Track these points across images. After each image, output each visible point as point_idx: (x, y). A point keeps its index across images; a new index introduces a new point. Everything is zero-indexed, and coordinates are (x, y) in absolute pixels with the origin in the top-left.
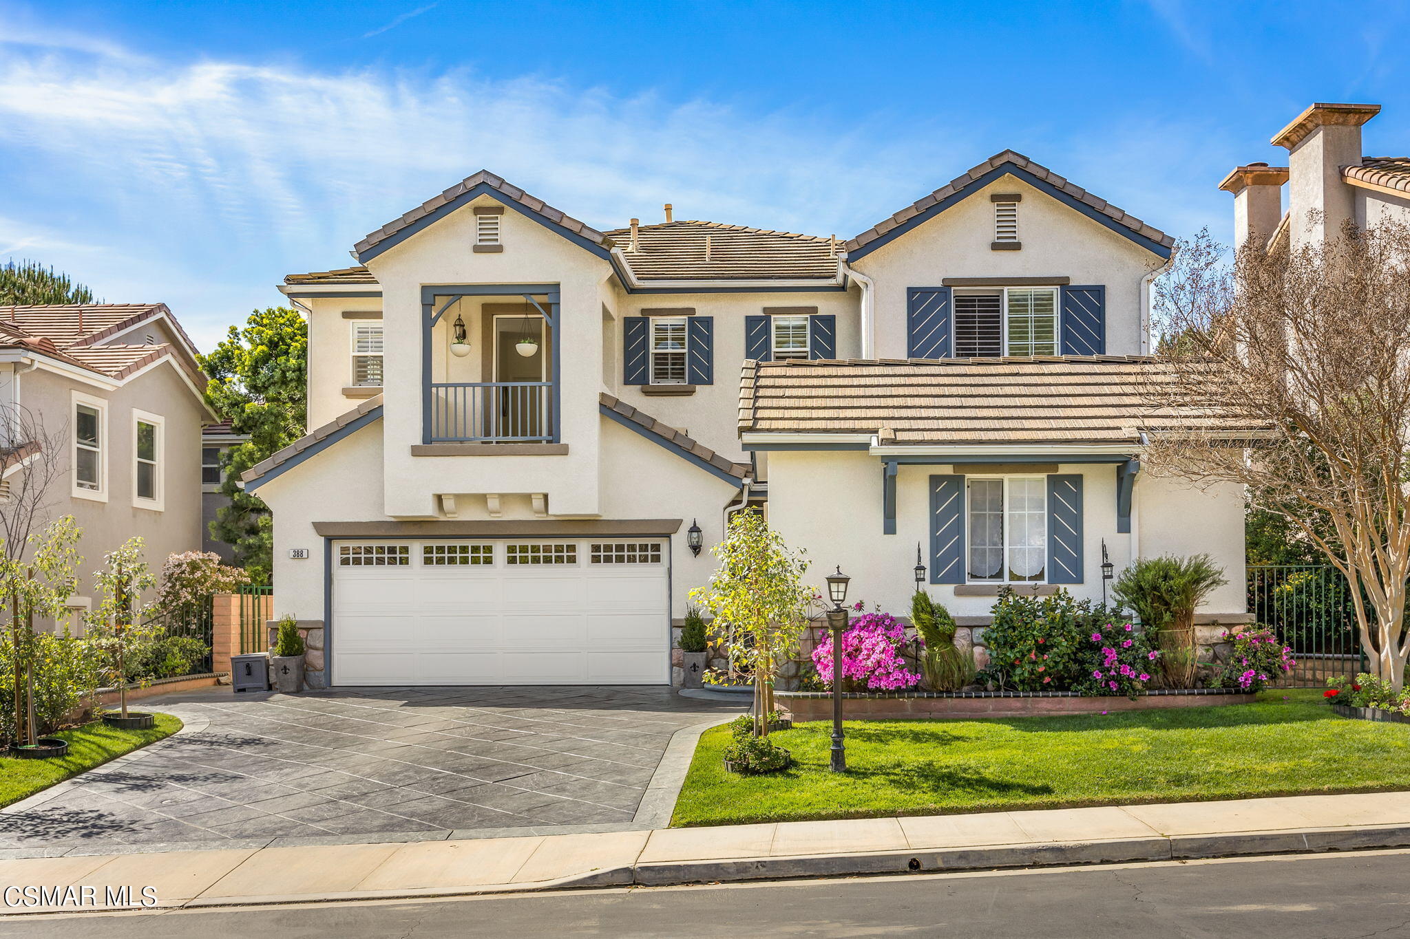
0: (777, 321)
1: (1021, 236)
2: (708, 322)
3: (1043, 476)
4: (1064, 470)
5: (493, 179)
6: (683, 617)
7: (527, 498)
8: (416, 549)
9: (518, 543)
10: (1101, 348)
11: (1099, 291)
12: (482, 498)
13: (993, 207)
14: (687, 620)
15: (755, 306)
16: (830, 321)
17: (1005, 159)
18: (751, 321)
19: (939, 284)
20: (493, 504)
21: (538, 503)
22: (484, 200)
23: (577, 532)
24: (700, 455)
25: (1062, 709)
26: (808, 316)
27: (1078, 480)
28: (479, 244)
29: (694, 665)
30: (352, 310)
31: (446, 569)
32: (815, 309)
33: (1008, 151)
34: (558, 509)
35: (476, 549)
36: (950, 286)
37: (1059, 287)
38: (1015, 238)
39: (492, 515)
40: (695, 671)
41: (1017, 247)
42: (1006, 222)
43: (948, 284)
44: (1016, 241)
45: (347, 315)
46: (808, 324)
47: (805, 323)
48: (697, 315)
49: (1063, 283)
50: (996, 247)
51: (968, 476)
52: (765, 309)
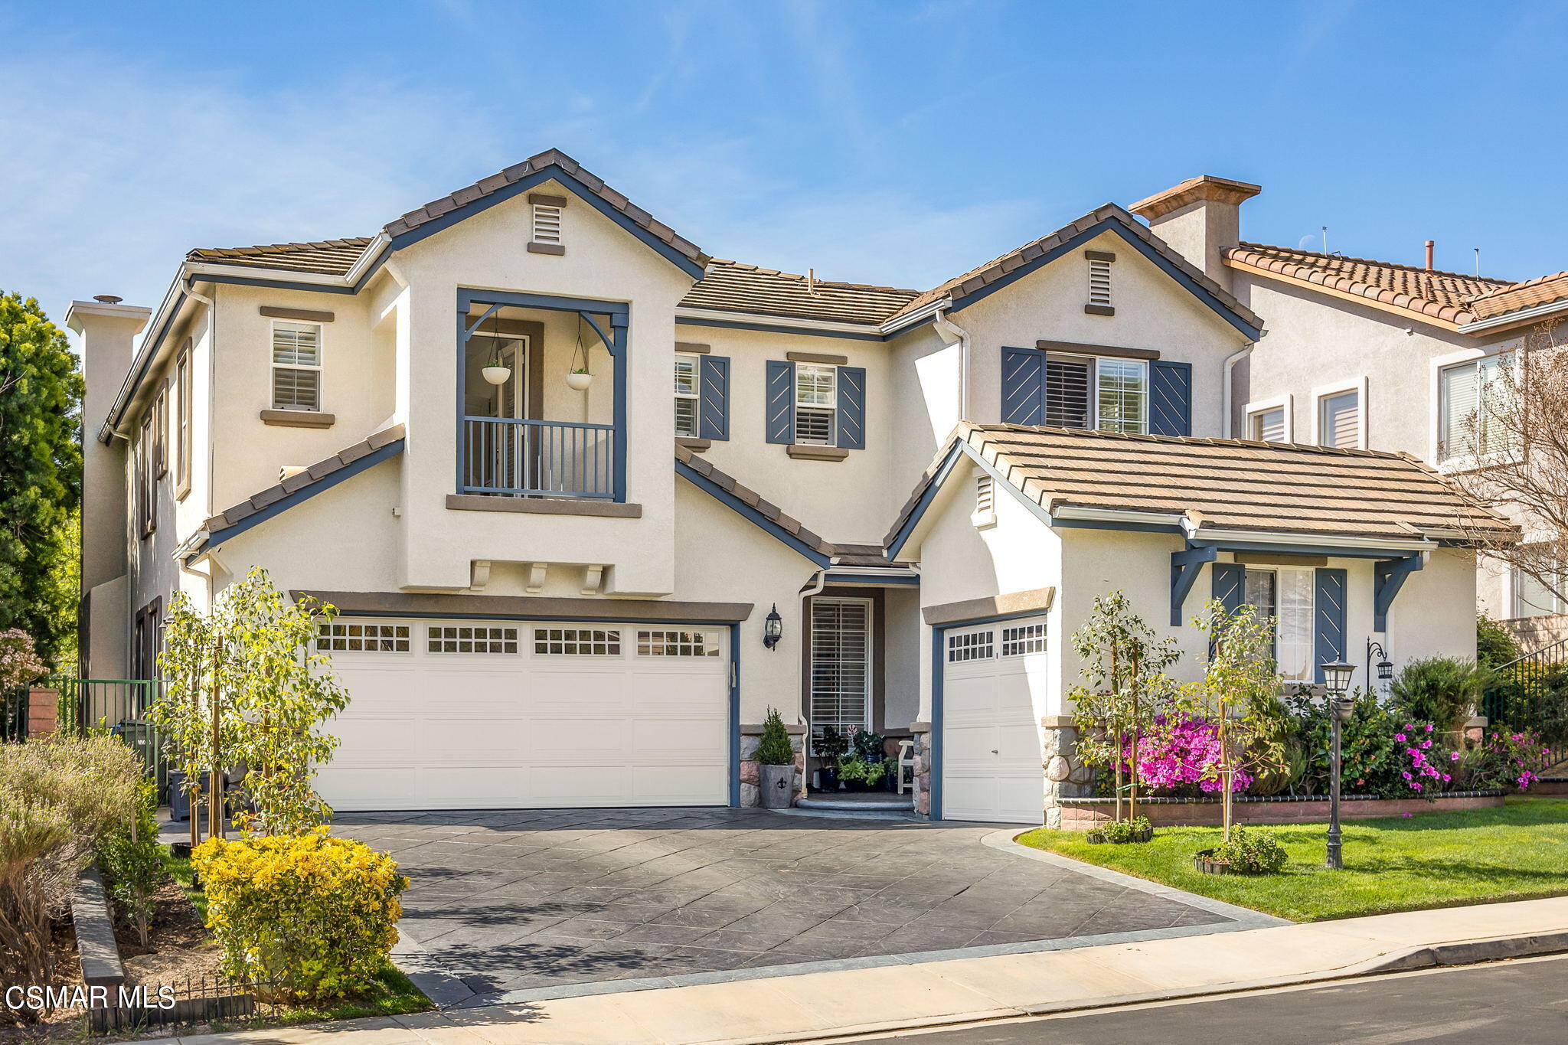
0: (803, 369)
1: (1114, 302)
2: (724, 363)
3: (1311, 569)
4: (1333, 563)
5: (567, 162)
6: (762, 723)
7: (578, 571)
8: (419, 631)
9: (549, 627)
10: (1187, 432)
11: (1186, 369)
12: (523, 569)
13: (1087, 265)
14: (766, 725)
15: (777, 349)
16: (860, 374)
17: (1109, 214)
18: (772, 367)
19: (1033, 346)
20: (537, 575)
21: (593, 578)
22: (550, 187)
23: (632, 615)
24: (787, 528)
25: (1361, 813)
26: (835, 366)
27: (1342, 574)
28: (535, 241)
29: (782, 780)
30: (273, 306)
31: (458, 658)
32: (844, 359)
33: (1111, 205)
34: (623, 584)
35: (496, 633)
36: (1045, 350)
37: (1148, 361)
38: (1108, 302)
39: (529, 590)
40: (782, 787)
41: (1109, 312)
42: (1101, 283)
43: (1043, 346)
44: (1109, 306)
45: (266, 311)
46: (835, 376)
47: (831, 374)
48: (711, 354)
49: (1152, 356)
50: (1090, 310)
51: (1248, 566)
52: (788, 354)
